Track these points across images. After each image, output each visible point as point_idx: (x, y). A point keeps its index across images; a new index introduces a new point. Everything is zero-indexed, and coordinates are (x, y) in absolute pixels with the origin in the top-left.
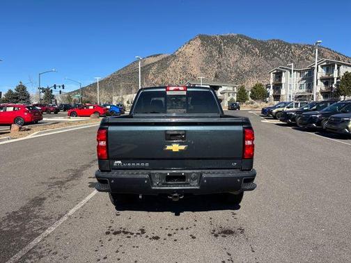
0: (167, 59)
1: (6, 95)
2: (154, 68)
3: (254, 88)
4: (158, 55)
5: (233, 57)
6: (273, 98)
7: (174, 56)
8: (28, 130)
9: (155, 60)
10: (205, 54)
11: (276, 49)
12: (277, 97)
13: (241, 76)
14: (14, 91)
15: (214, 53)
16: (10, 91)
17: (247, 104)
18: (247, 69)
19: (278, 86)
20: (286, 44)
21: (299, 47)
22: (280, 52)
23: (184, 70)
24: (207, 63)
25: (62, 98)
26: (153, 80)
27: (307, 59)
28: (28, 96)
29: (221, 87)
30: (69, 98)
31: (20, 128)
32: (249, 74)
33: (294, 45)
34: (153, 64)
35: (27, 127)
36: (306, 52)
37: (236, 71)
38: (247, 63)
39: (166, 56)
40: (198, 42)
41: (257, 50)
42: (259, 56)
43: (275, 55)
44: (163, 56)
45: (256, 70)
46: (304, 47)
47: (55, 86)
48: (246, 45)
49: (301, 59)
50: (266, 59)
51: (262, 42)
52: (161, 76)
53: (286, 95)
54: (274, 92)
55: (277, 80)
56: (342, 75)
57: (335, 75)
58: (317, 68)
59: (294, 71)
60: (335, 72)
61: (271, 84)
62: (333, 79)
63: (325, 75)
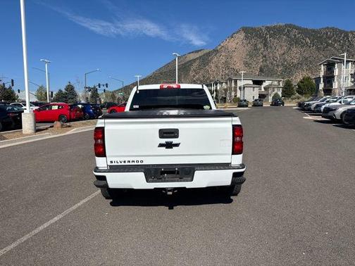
0: (209, 54)
1: (57, 95)
2: (195, 65)
3: (301, 82)
4: (200, 51)
5: (279, 49)
6: (323, 92)
7: (216, 51)
8: (69, 126)
9: (197, 55)
10: (249, 47)
12: (328, 91)
13: (288, 69)
14: (64, 91)
15: (259, 46)
16: (61, 91)
17: (292, 99)
18: (295, 61)
19: (329, 79)
20: (341, 32)
22: (335, 41)
23: (227, 65)
24: (251, 56)
25: (107, 96)
26: (194, 76)
28: (75, 95)
29: (265, 81)
30: (113, 96)
31: (62, 125)
32: (297, 66)
33: (352, 32)
34: (194, 60)
35: (68, 124)
37: (283, 64)
38: (296, 54)
39: (207, 51)
40: (242, 35)
41: (307, 40)
42: (310, 47)
43: (328, 45)
44: (205, 52)
45: (306, 62)
47: (99, 85)
48: (295, 36)
50: (318, 49)
51: (313, 31)
52: (202, 72)
53: (340, 88)
54: (325, 86)
55: (329, 72)
59: (349, 61)
61: (321, 76)
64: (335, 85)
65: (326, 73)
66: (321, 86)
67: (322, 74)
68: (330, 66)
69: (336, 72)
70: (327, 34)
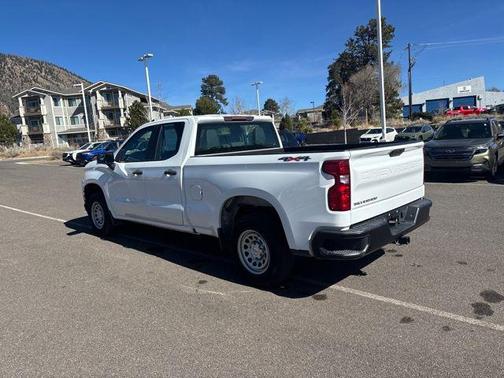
6: (29, 139)
12: (37, 138)
19: (35, 120)
21: (18, 61)
27: (36, 81)
33: (10, 57)
36: (31, 71)
46: (27, 62)
49: (26, 80)
53: (53, 132)
54: (30, 129)
55: (33, 110)
56: (129, 104)
57: (121, 105)
58: (94, 94)
59: (59, 96)
60: (121, 101)
61: (22, 115)
62: (119, 110)
63: (106, 104)
64: (46, 128)
65: (27, 110)
66: (24, 129)
67: (22, 112)
68: (33, 102)
69: (44, 110)
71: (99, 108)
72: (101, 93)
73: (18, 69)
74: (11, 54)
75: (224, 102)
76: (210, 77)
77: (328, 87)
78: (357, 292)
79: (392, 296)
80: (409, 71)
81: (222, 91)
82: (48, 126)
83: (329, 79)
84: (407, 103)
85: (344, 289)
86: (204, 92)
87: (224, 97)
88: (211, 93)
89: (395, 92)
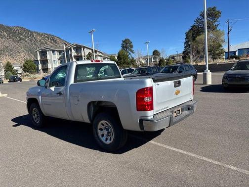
6: (42, 71)
11: (21, 34)
12: (45, 70)
19: (45, 62)
21: (38, 34)
22: (26, 37)
27: (46, 43)
36: (44, 39)
41: (5, 33)
42: (8, 39)
43: (21, 39)
45: (7, 50)
46: (42, 35)
49: (42, 43)
51: (8, 27)
53: (52, 68)
54: (42, 66)
55: (43, 57)
56: (87, 54)
57: (83, 55)
58: (71, 49)
59: (55, 50)
60: (83, 52)
61: (39, 60)
62: (82, 57)
63: (76, 54)
64: (49, 66)
65: (41, 57)
66: (40, 66)
67: (39, 58)
68: (43, 53)
69: (48, 57)
70: (19, 31)
71: (73, 56)
72: (74, 48)
73: (39, 38)
74: (35, 31)
75: (132, 52)
76: (126, 40)
77: (185, 43)
78: (165, 146)
79: (181, 149)
80: (228, 34)
81: (132, 47)
82: (50, 65)
83: (186, 39)
84: (227, 51)
85: (159, 144)
86: (123, 47)
87: (133, 49)
88: (126, 47)
89: (221, 45)
